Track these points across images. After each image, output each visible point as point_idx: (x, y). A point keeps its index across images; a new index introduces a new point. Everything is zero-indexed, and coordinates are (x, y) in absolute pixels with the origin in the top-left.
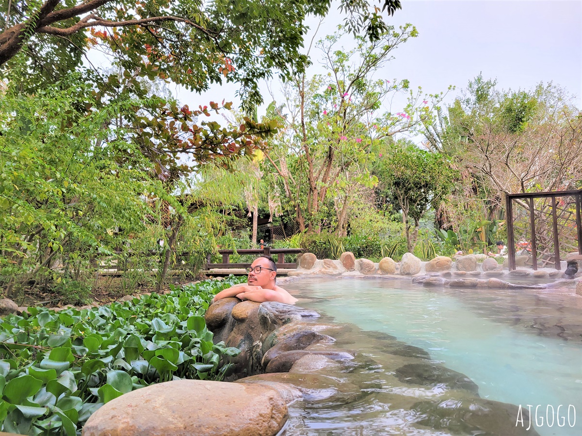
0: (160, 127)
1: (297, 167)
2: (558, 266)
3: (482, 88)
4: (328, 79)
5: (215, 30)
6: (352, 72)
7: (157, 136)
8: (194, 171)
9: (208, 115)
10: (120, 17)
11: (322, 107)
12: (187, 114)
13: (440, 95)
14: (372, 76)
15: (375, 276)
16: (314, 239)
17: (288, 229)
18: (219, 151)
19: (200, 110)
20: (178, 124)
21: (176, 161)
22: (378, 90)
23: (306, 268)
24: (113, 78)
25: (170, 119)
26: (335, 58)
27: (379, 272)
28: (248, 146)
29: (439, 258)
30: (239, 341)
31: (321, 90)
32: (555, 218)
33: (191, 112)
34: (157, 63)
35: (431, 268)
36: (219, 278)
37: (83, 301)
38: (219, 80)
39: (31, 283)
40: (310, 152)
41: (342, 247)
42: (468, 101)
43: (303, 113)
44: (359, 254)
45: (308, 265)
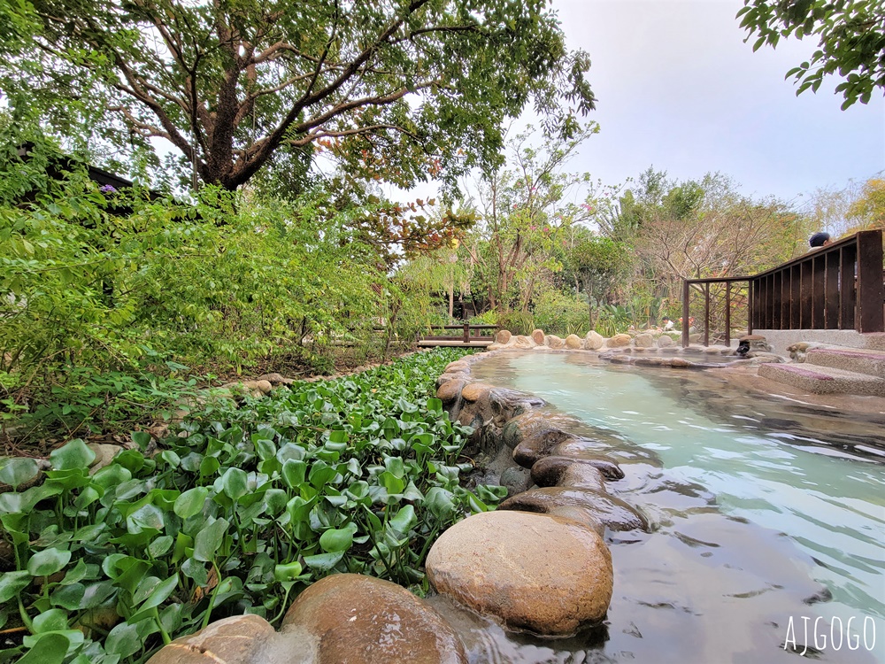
0: (375, 222)
2: (728, 344)
3: (653, 178)
4: (517, 174)
5: (422, 135)
6: (539, 167)
8: (403, 258)
9: (415, 211)
10: (341, 127)
11: (512, 200)
12: (397, 210)
13: (618, 187)
14: (556, 171)
15: (562, 350)
17: (478, 305)
18: (424, 241)
19: (408, 206)
21: (389, 250)
23: (503, 343)
26: (524, 155)
27: (566, 347)
28: (449, 236)
29: (619, 335)
30: (471, 421)
32: (728, 301)
33: (401, 208)
35: (612, 344)
38: (425, 179)
41: (533, 325)
43: (494, 206)
44: (548, 331)
45: (505, 341)
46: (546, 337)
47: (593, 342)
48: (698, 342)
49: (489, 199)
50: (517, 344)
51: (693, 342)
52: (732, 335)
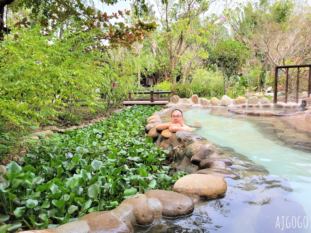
0: (92, 25)
1: (163, 45)
2: (297, 102)
9: (117, 18)
11: (178, 11)
15: (208, 106)
18: (124, 38)
20: (101, 23)
25: (97, 21)
27: (210, 104)
28: (140, 36)
29: (240, 98)
32: (298, 78)
33: (108, 16)
35: (236, 103)
36: (129, 107)
40: (170, 36)
41: (192, 92)
43: (167, 14)
44: (200, 95)
45: (176, 101)
46: (199, 99)
47: (225, 102)
48: (282, 101)
49: (163, 9)
50: (183, 104)
51: (279, 101)
52: (299, 96)
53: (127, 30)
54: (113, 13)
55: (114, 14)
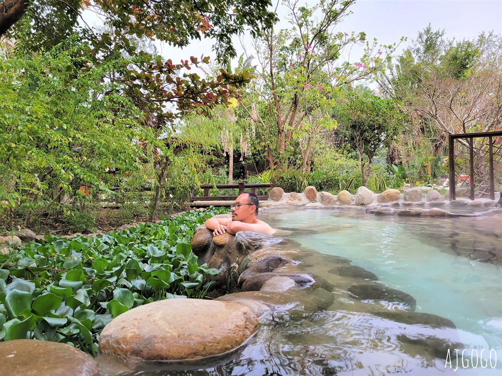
0: (148, 79)
1: (266, 113)
2: (493, 197)
3: (431, 38)
4: (293, 33)
6: (315, 26)
7: (145, 88)
8: (178, 117)
9: (189, 68)
11: (289, 59)
12: (170, 68)
13: (393, 46)
14: (333, 30)
15: (334, 206)
16: (282, 176)
17: (260, 166)
18: (199, 100)
19: (182, 64)
20: (163, 77)
21: (163, 109)
22: (338, 42)
23: (275, 200)
24: (106, 36)
25: (155, 73)
26: (299, 14)
27: (338, 203)
28: (224, 95)
29: (390, 191)
30: (219, 264)
31: (288, 43)
32: (492, 155)
33: (174, 66)
34: (144, 22)
35: (383, 200)
36: (202, 209)
37: (89, 229)
38: (198, 36)
39: (46, 215)
40: (277, 99)
41: (306, 182)
42: (418, 50)
44: (320, 188)
45: (277, 198)
46: (318, 194)
47: (363, 198)
48: (464, 195)
49: (266, 58)
50: (290, 201)
51: (459, 196)
53: (204, 86)
54: (182, 61)
55: (184, 61)
